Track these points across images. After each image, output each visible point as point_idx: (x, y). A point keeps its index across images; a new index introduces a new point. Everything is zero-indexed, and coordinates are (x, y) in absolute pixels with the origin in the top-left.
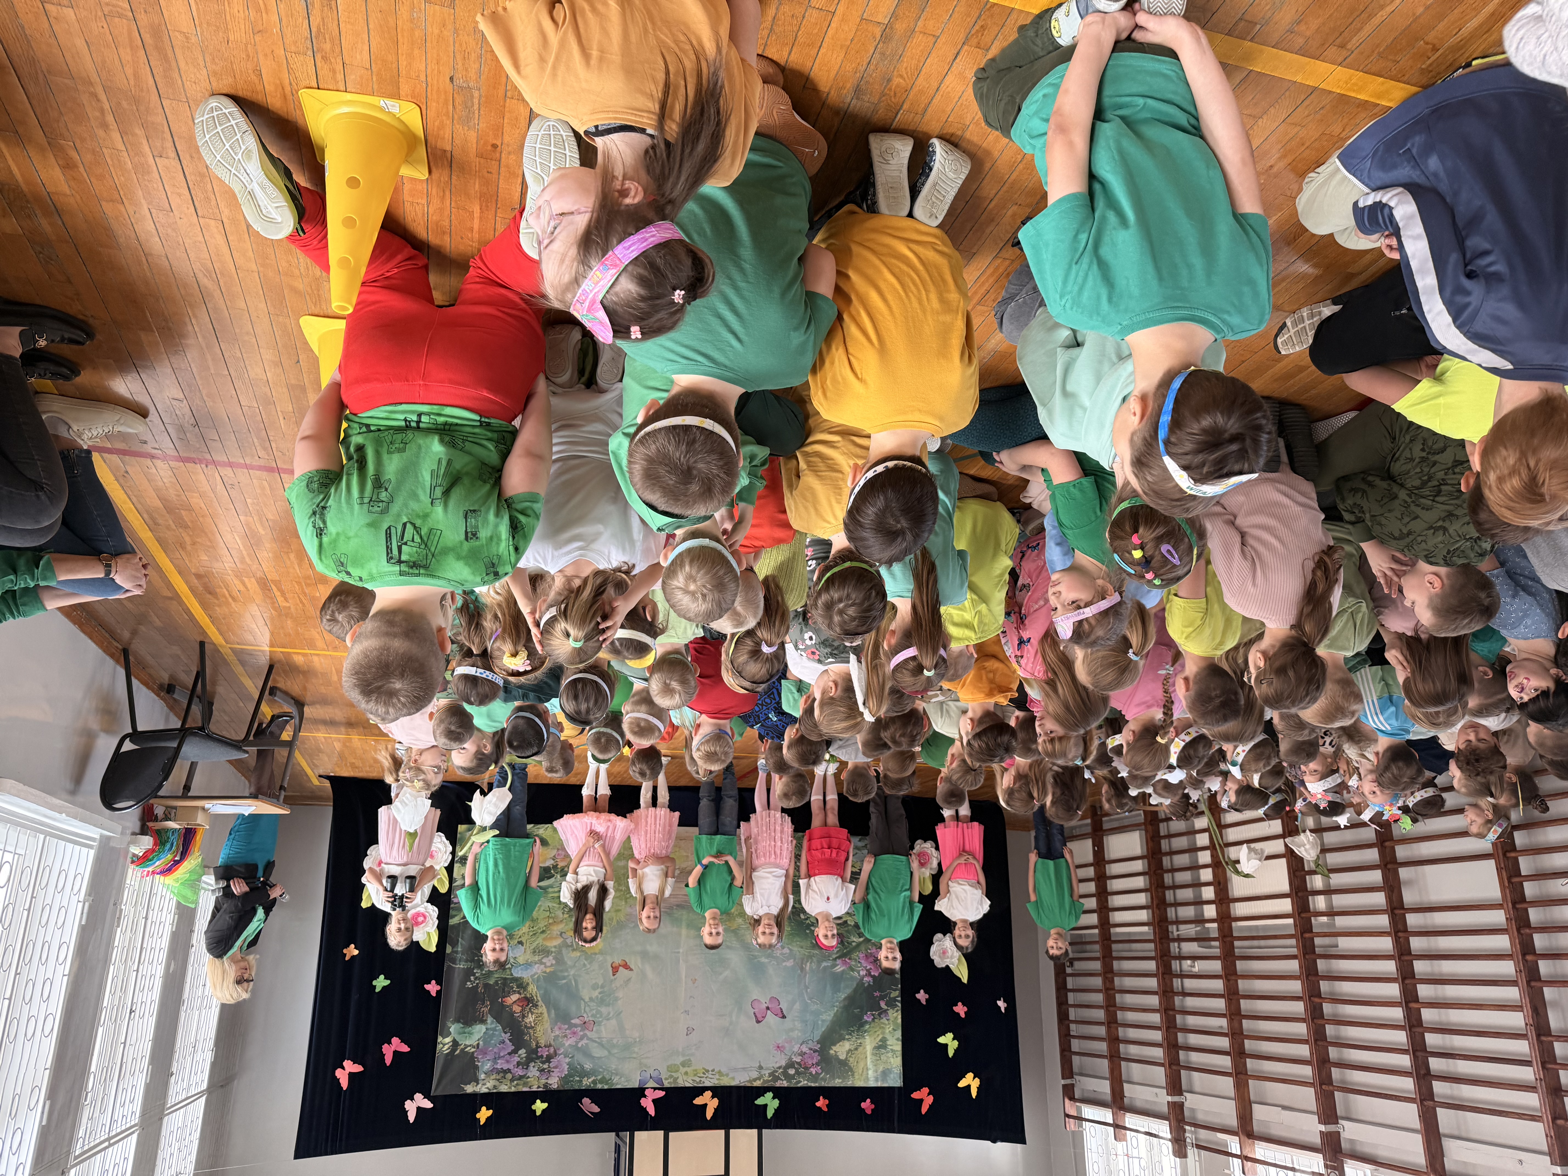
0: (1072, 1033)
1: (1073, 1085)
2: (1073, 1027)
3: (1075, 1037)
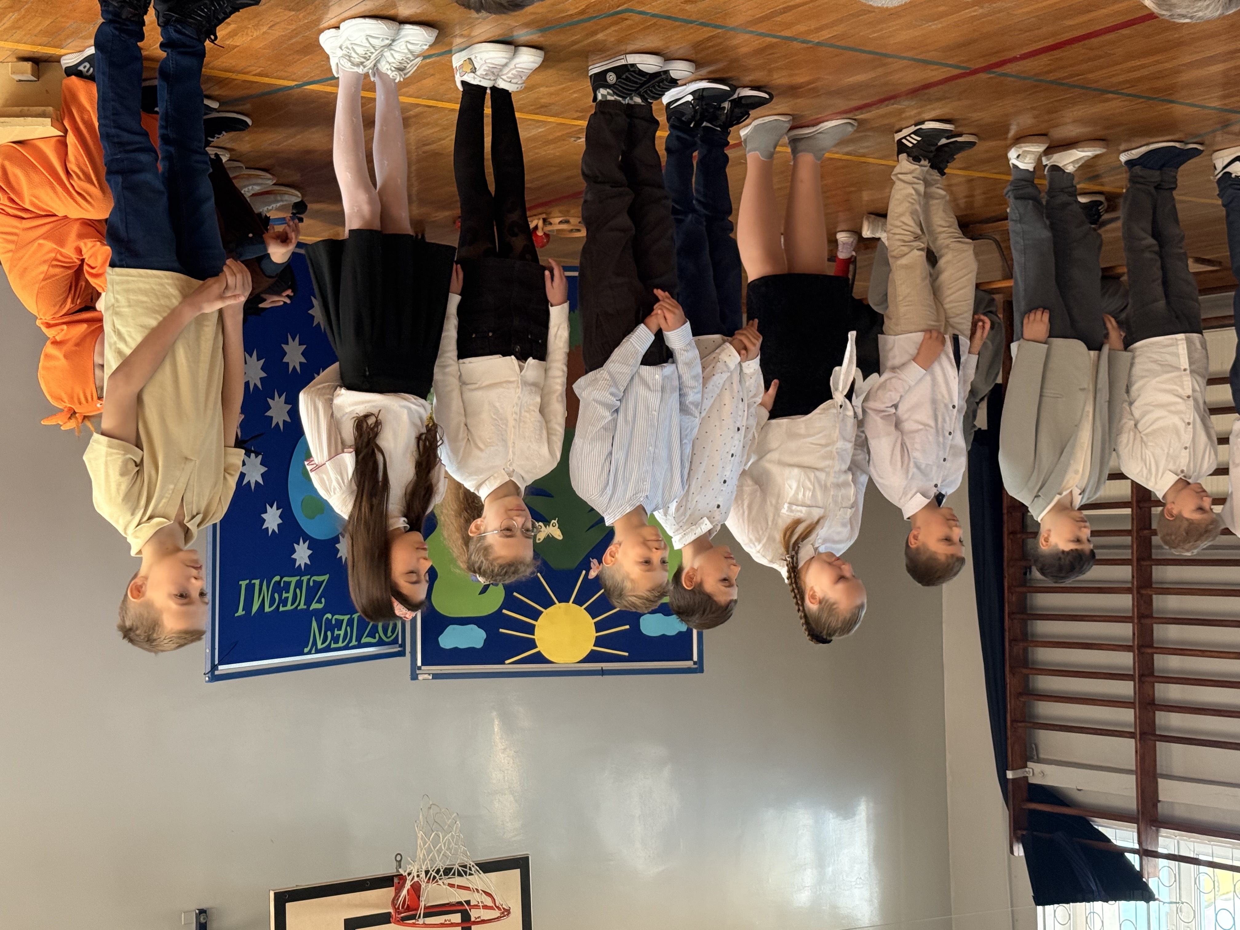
3: (1038, 697)
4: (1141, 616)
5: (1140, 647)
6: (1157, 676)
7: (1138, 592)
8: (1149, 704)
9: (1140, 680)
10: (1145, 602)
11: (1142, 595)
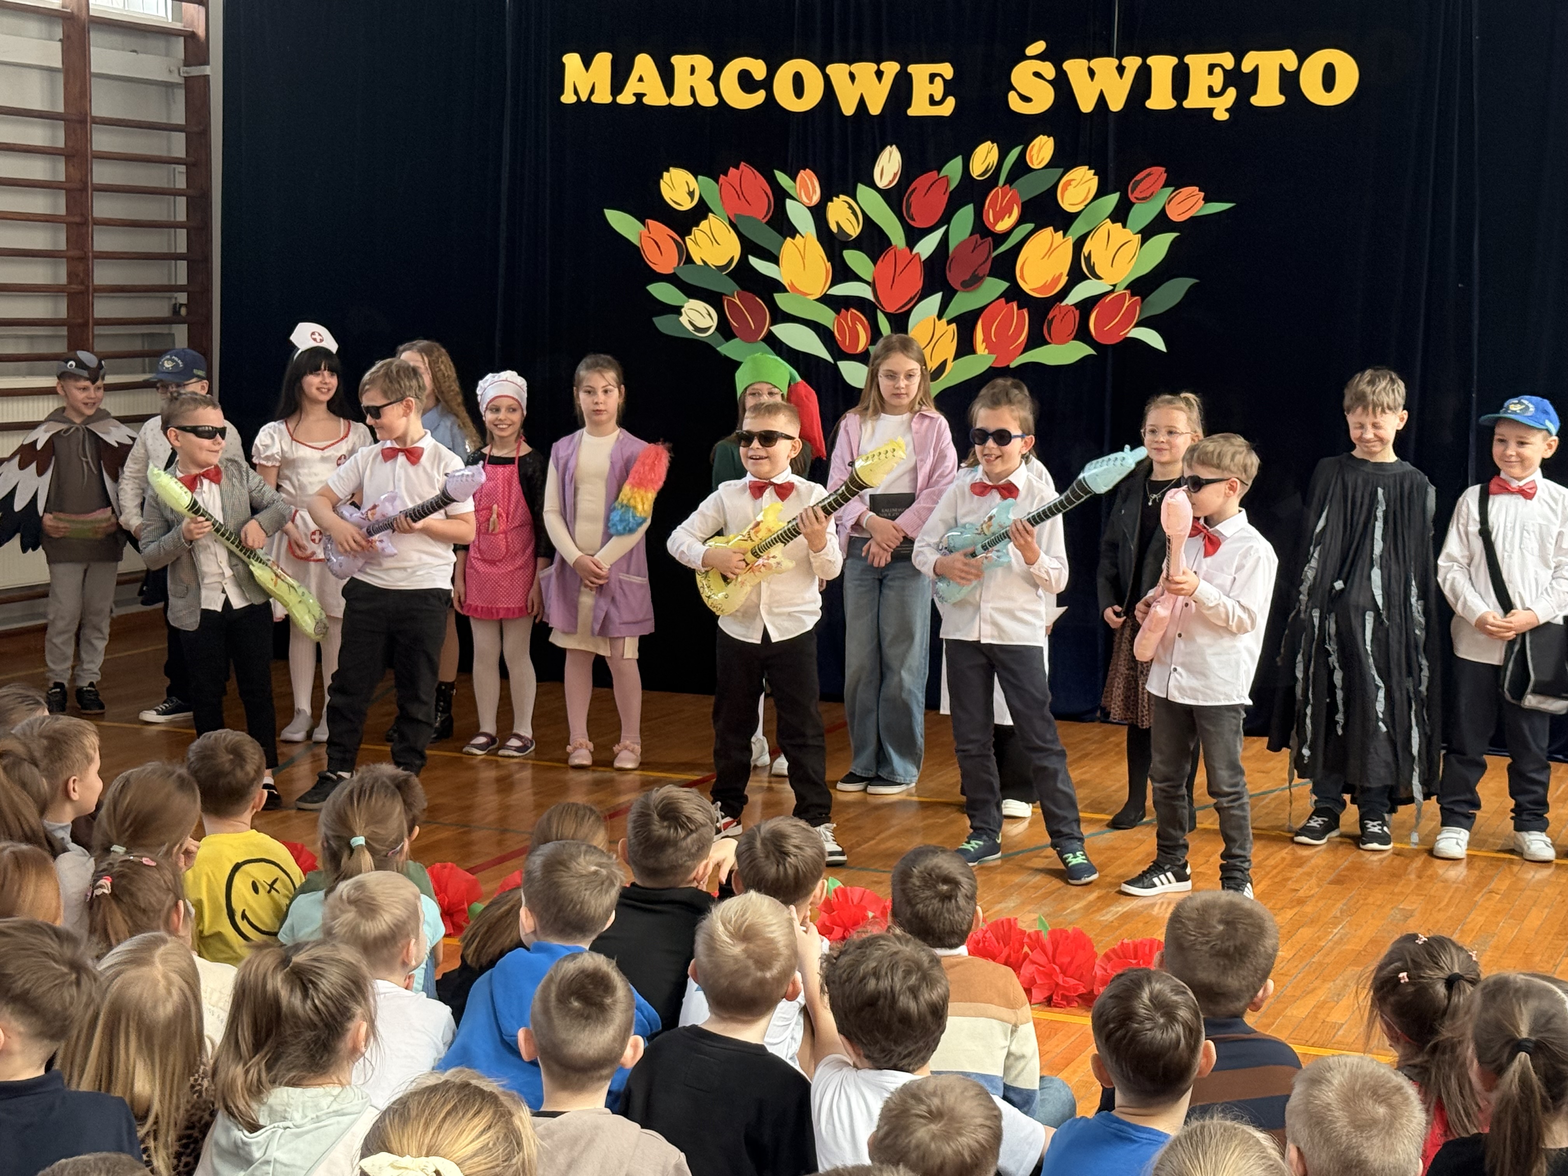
0: (182, 168)
1: (187, 63)
2: (181, 183)
3: (177, 161)
4: (83, 259)
5: (85, 223)
6: (61, 189)
7: (88, 287)
8: (74, 156)
9: (85, 183)
10: (78, 276)
11: (82, 283)
